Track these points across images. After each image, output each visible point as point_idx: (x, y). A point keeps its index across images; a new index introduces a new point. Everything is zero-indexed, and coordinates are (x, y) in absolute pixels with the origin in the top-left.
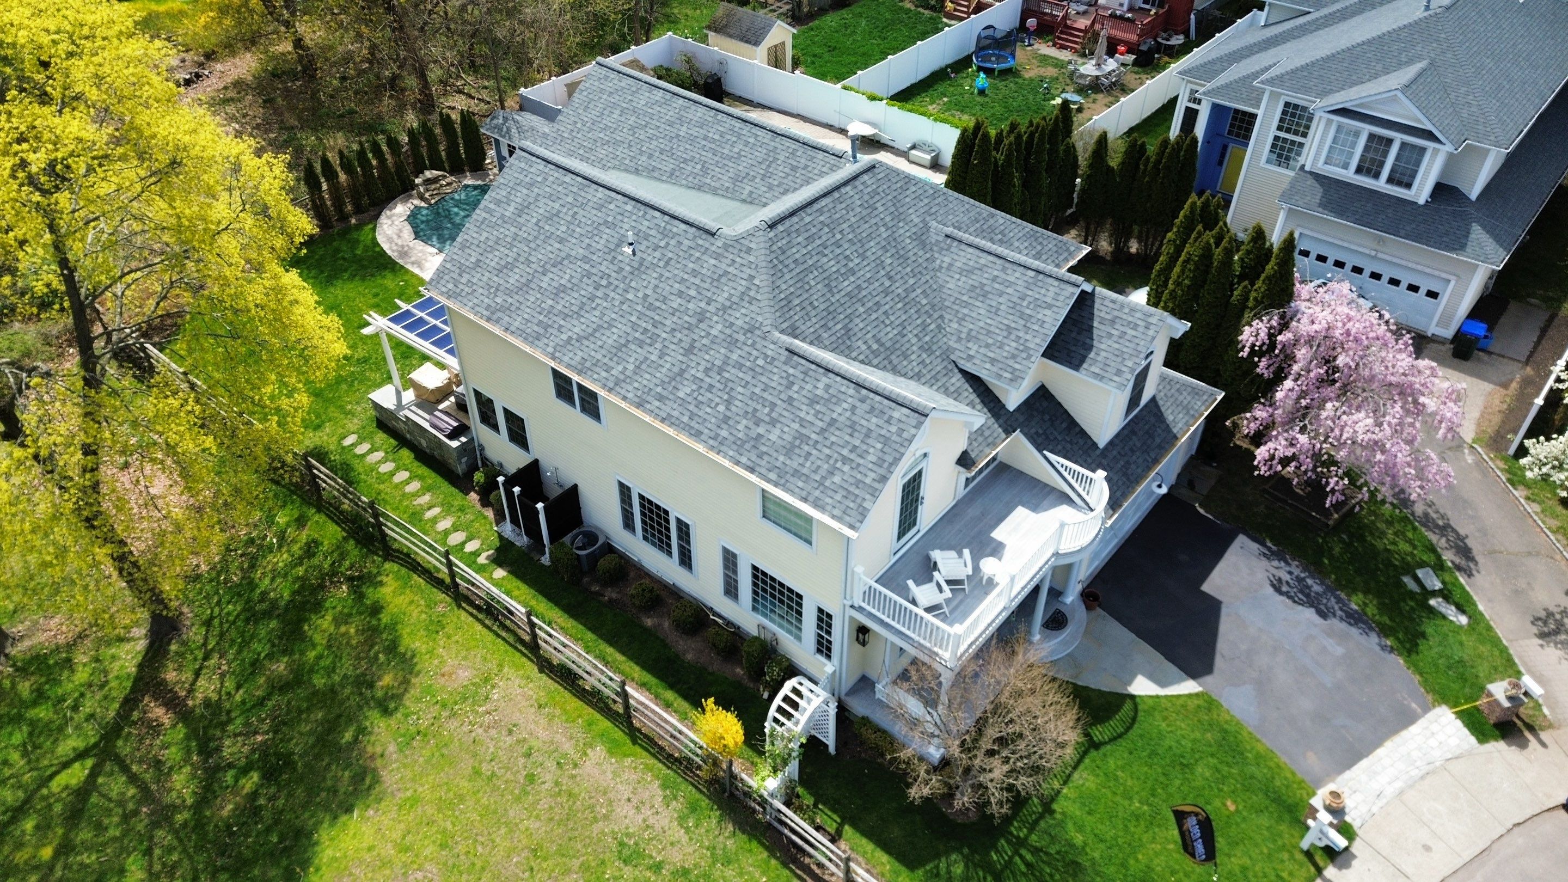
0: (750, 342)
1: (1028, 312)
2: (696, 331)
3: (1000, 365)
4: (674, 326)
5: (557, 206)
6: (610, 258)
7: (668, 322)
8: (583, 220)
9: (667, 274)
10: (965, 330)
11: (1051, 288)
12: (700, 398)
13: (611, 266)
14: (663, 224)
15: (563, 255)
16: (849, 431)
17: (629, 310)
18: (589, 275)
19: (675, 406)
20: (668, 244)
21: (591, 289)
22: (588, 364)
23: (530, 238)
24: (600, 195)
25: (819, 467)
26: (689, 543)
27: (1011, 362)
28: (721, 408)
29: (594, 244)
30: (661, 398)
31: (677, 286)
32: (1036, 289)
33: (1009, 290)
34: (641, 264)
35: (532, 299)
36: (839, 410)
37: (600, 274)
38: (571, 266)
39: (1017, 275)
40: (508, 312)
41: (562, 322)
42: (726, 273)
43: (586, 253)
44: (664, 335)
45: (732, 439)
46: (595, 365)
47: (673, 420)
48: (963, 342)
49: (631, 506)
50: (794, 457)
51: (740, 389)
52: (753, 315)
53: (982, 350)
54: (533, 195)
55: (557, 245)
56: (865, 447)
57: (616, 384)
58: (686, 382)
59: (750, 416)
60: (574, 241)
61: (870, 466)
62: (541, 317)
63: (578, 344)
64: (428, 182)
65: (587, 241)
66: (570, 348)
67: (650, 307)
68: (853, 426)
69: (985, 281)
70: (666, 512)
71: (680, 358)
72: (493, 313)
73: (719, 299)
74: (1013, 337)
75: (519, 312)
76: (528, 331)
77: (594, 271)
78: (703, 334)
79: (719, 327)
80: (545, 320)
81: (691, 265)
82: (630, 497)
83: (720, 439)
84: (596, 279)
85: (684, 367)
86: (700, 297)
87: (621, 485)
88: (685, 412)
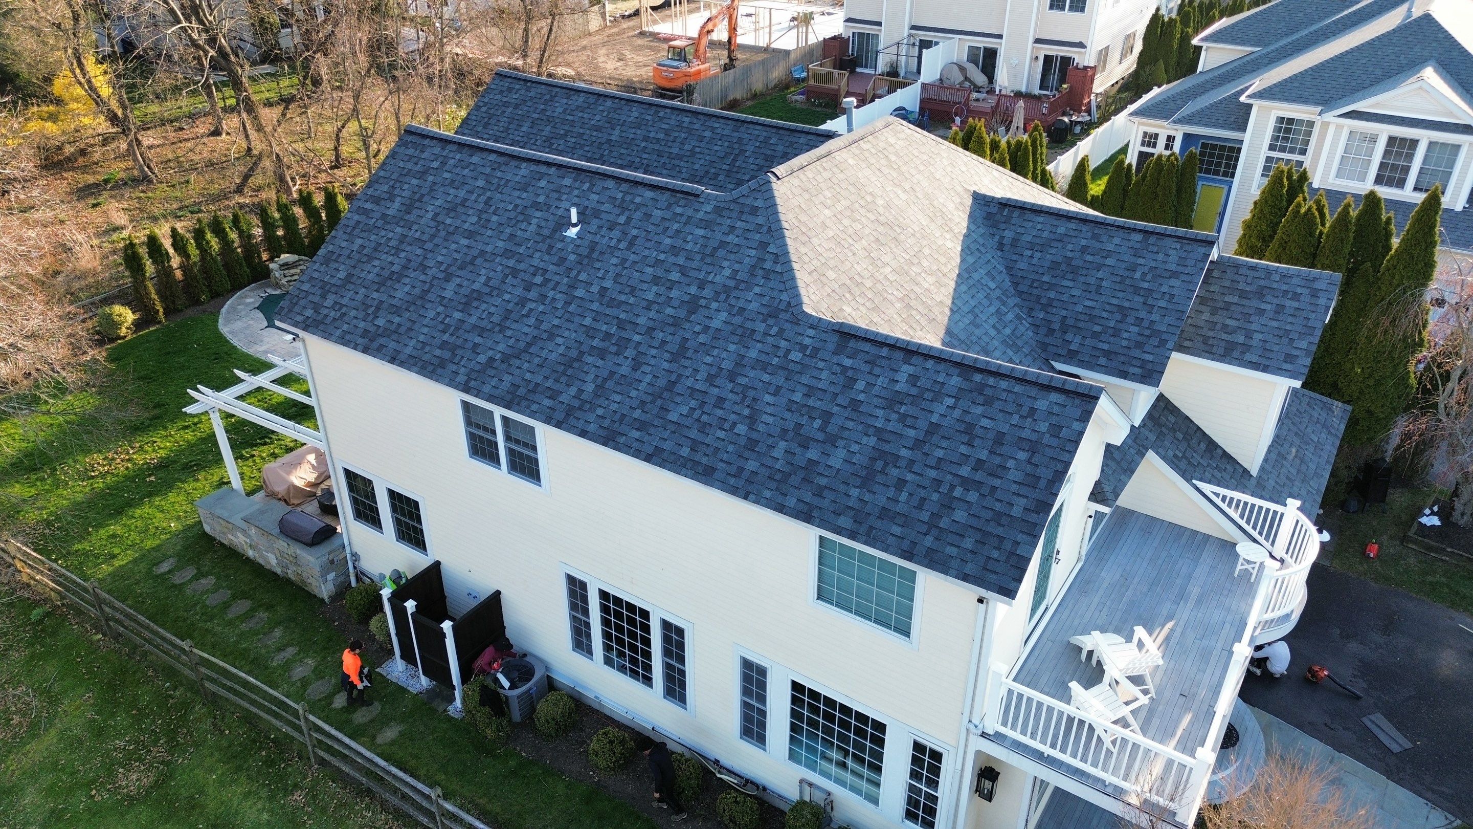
0: (774, 330)
1: (1146, 285)
2: (687, 325)
3: (1121, 359)
4: (651, 324)
5: (462, 193)
6: (545, 247)
7: (642, 320)
8: (501, 205)
9: (632, 257)
10: (1056, 319)
11: (1171, 252)
12: (705, 418)
13: (546, 257)
14: (620, 195)
15: (475, 252)
16: (965, 439)
17: (579, 311)
18: (515, 272)
19: (666, 435)
20: (629, 219)
21: (519, 291)
22: (522, 391)
23: (425, 237)
24: (523, 172)
25: (923, 500)
26: (681, 659)
27: (1137, 353)
28: (741, 429)
29: (519, 233)
30: (642, 426)
31: (649, 270)
32: (1149, 255)
33: (1109, 261)
34: (592, 250)
35: (431, 314)
36: (942, 409)
37: (532, 270)
38: (487, 265)
39: (1117, 241)
40: (395, 337)
41: (477, 340)
42: (723, 244)
43: (510, 246)
44: (637, 338)
45: (767, 472)
46: (533, 391)
47: (665, 455)
48: (1058, 334)
49: (586, 612)
50: (876, 488)
51: (768, 398)
52: (774, 294)
53: (1088, 342)
54: (428, 184)
55: (464, 242)
56: (997, 460)
57: (568, 415)
58: (679, 399)
59: (790, 434)
60: (489, 233)
61: (1015, 488)
62: (446, 337)
63: (504, 366)
64: (286, 266)
65: (509, 230)
66: (492, 372)
67: (613, 303)
68: (969, 430)
69: (1069, 254)
70: (645, 614)
71: (666, 365)
72: (372, 341)
73: (718, 279)
74: (1130, 319)
75: (412, 334)
76: (426, 357)
77: (522, 266)
78: (697, 329)
79: (724, 315)
80: (452, 340)
81: (668, 241)
82: (585, 599)
83: (745, 475)
84: (526, 277)
85: (673, 377)
86: (687, 280)
87: (571, 580)
88: (683, 441)
